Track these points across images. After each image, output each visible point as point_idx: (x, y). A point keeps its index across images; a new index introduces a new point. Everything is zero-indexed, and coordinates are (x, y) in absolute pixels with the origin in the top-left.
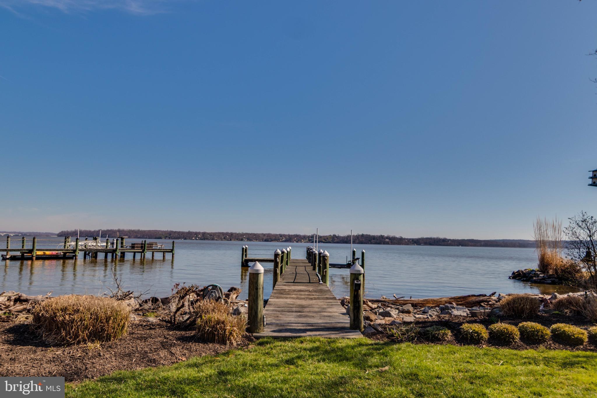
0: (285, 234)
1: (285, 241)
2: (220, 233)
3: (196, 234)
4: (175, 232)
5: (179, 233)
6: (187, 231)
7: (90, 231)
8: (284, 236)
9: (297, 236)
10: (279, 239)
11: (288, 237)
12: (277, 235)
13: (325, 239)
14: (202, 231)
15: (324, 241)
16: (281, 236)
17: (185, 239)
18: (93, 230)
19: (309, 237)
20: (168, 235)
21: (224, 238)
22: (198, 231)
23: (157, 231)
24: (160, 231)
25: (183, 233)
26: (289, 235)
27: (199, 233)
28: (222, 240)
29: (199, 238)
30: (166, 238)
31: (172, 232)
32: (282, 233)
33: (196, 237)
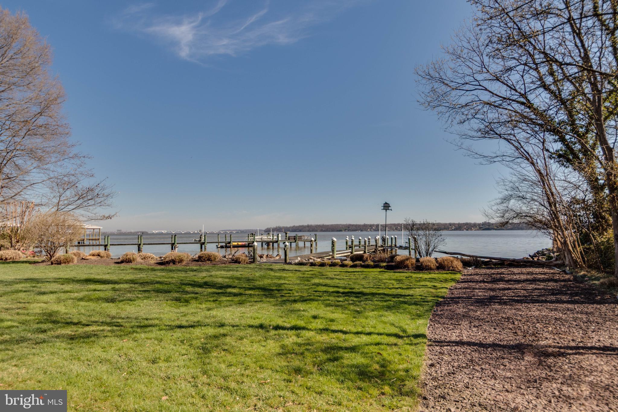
0: (456, 223)
1: (455, 230)
2: (392, 224)
3: (371, 226)
4: (353, 225)
5: (356, 226)
6: (363, 224)
7: (287, 227)
8: (454, 224)
9: (467, 224)
10: (449, 228)
11: (457, 226)
12: (446, 224)
13: (497, 227)
14: (376, 223)
15: (496, 228)
16: (450, 224)
17: (361, 231)
18: (289, 226)
19: (479, 225)
20: (347, 228)
21: (396, 229)
22: (372, 223)
23: (338, 225)
24: (340, 225)
25: (359, 226)
26: (459, 224)
27: (373, 225)
28: (394, 230)
29: (373, 229)
30: (345, 230)
31: (350, 225)
32: (452, 222)
33: (371, 229)
